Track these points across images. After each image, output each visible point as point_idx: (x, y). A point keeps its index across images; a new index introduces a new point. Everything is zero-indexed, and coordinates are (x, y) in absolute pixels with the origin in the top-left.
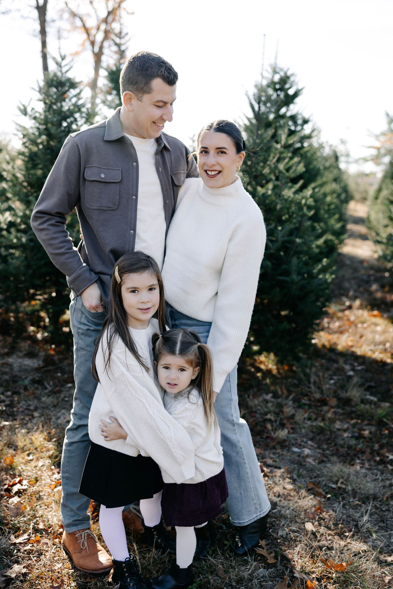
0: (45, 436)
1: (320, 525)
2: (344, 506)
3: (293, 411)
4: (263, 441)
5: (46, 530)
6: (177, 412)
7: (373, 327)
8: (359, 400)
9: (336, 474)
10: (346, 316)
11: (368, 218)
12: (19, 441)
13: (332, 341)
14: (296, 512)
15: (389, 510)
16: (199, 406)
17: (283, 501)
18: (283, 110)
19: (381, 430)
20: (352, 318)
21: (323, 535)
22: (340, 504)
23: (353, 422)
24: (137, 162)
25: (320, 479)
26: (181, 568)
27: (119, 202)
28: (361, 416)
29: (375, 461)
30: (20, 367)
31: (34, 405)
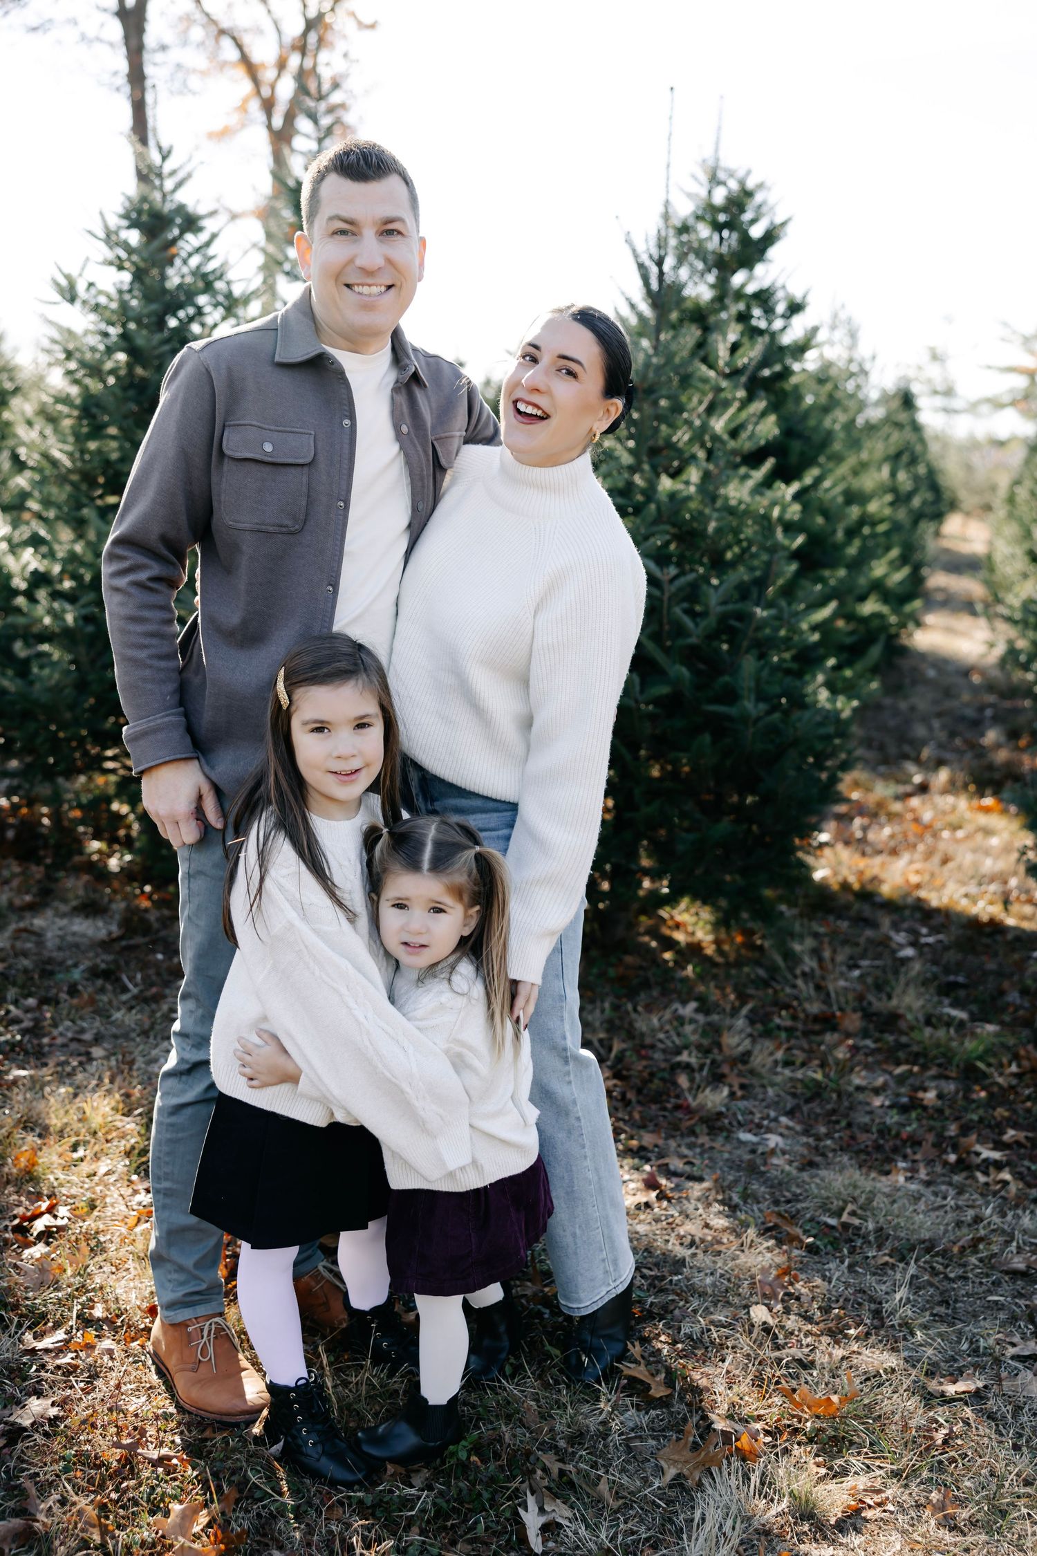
0: (118, 1102)
1: (787, 1311)
2: (851, 1268)
3: (747, 1044)
4: (664, 1116)
5: (109, 1322)
6: (419, 1013)
7: (979, 837)
8: (921, 1017)
9: (840, 1193)
10: (913, 810)
11: (989, 557)
12: (53, 1116)
13: (868, 874)
14: (729, 1280)
15: (965, 1278)
16: (473, 1002)
17: (701, 1256)
18: (738, 279)
19: (968, 1090)
20: (927, 816)
21: (792, 1333)
22: (842, 1262)
23: (900, 1070)
24: (352, 417)
25: (799, 1206)
26: (431, 1403)
27: (307, 514)
28: (920, 1057)
29: (946, 1163)
30: (62, 938)
31: (95, 1031)
